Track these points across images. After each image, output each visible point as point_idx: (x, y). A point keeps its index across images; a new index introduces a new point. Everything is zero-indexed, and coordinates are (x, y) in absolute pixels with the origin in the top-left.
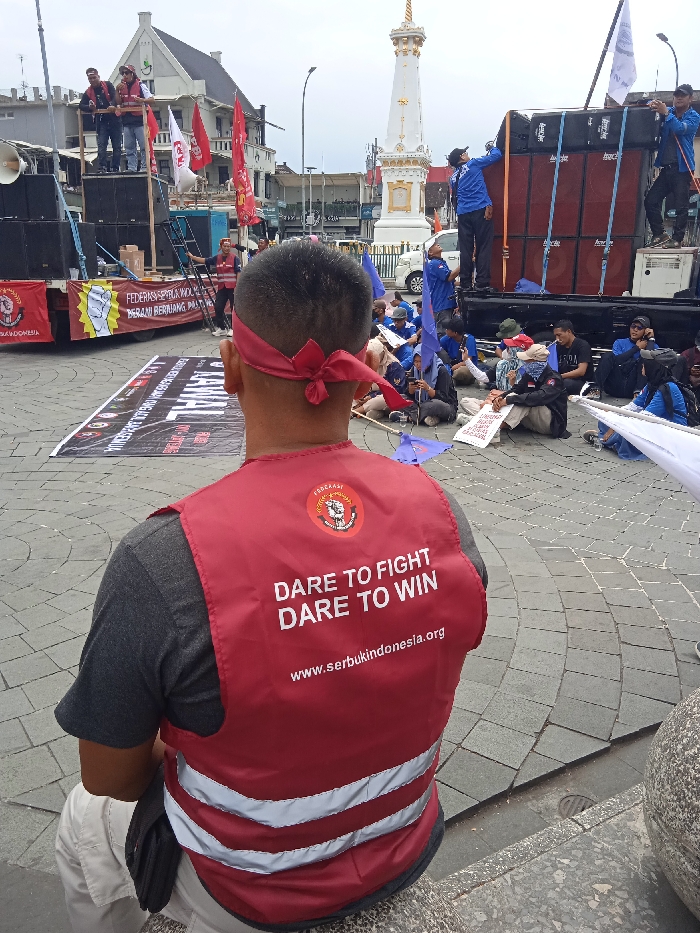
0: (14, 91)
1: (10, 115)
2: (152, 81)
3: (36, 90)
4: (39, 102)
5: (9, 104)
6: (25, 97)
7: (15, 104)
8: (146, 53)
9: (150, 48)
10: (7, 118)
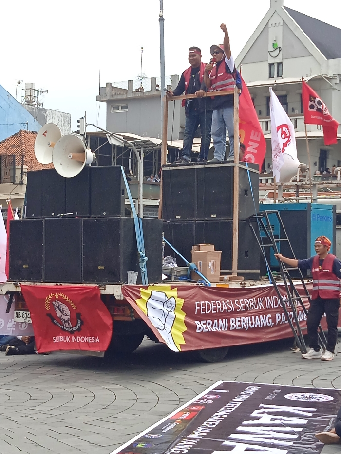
0: (131, 82)
1: (124, 108)
2: (280, 64)
3: (153, 80)
4: (156, 93)
5: (124, 97)
6: (142, 88)
7: (130, 96)
8: (275, 34)
9: (280, 29)
10: (120, 111)
